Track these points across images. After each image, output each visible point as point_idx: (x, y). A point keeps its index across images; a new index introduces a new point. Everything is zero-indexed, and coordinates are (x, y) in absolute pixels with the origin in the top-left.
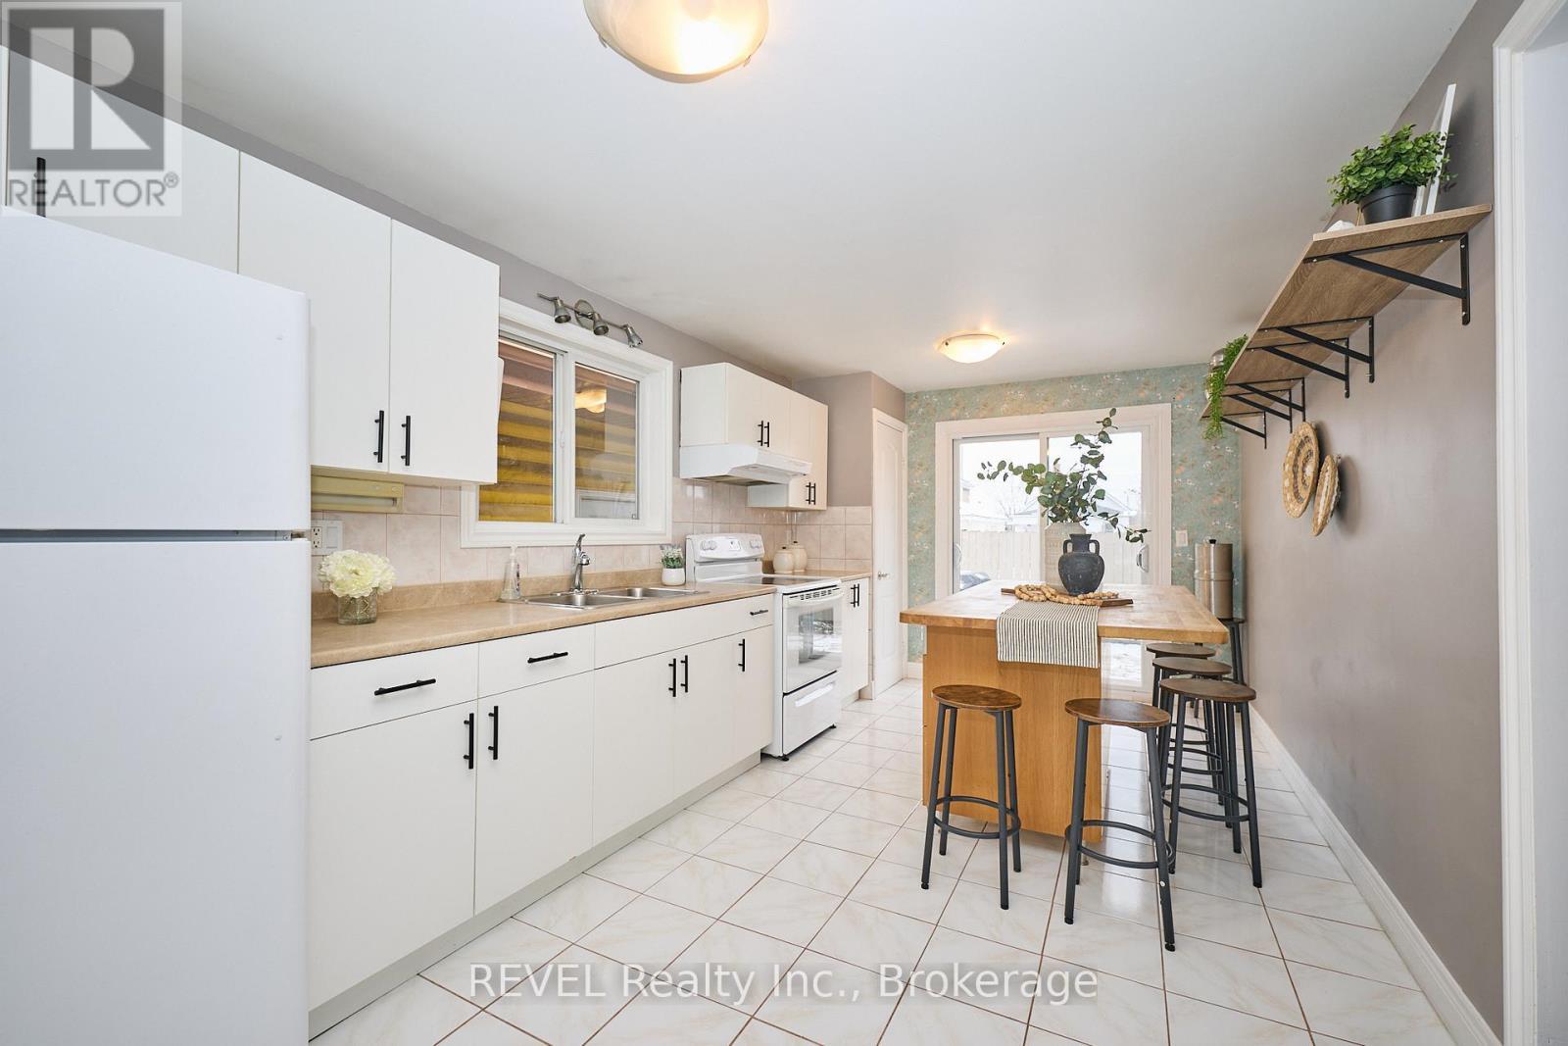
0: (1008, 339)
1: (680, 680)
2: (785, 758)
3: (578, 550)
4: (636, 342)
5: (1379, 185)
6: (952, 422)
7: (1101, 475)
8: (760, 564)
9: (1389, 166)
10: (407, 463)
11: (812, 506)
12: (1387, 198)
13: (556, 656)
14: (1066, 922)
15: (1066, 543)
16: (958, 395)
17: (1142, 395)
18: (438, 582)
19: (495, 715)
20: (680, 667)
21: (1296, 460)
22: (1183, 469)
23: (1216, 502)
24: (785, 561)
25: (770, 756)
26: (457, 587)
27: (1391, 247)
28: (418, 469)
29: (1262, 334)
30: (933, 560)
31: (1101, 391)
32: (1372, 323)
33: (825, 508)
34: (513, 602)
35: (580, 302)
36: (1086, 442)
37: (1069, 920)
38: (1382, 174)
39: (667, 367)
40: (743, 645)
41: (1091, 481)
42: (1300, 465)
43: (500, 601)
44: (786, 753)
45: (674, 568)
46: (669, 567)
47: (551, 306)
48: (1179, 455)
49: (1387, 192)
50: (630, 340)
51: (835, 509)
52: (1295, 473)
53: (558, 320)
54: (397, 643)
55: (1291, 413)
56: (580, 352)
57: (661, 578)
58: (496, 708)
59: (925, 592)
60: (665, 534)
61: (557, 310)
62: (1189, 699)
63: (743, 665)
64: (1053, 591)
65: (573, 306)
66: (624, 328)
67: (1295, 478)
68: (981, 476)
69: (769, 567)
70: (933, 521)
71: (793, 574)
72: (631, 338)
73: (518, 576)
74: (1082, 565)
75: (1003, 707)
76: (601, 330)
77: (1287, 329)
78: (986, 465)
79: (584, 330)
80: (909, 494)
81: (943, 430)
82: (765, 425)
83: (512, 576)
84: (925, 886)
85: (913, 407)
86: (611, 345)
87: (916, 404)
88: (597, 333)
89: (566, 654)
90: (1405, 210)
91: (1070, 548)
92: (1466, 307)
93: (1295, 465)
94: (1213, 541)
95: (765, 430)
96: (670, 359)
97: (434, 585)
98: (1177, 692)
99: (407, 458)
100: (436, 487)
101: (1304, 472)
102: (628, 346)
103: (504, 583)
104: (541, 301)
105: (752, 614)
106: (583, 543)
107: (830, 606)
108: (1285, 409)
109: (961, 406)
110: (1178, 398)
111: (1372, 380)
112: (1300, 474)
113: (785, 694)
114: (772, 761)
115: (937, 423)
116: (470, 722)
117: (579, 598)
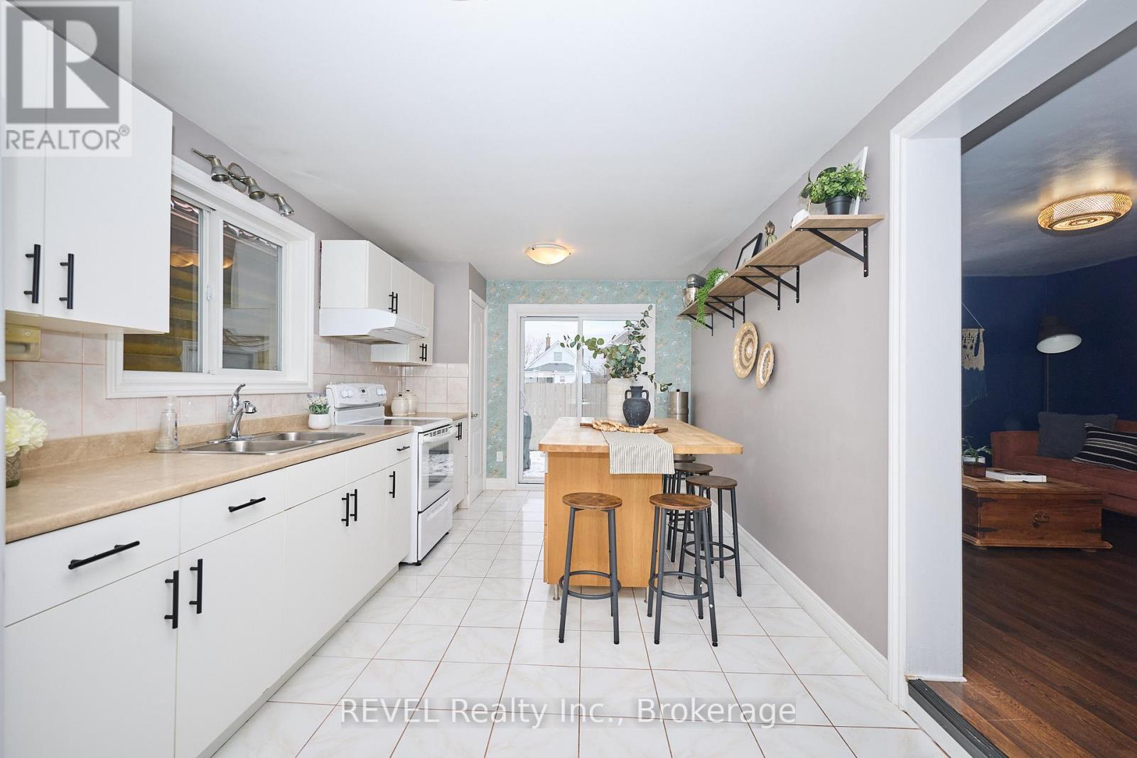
0: (573, 251)
1: (352, 511)
2: (418, 564)
3: (235, 400)
4: (287, 211)
5: (838, 193)
6: (520, 305)
7: (642, 348)
8: (383, 408)
9: (844, 184)
10: (70, 306)
11: (424, 363)
12: (838, 203)
13: (253, 502)
14: (655, 643)
15: (627, 392)
16: (524, 286)
17: (639, 298)
18: (78, 435)
19: (199, 568)
20: (352, 499)
21: (741, 343)
22: (661, 345)
23: (678, 366)
24: (399, 406)
25: (406, 564)
26: (103, 441)
27: (836, 229)
28: (80, 313)
29: (747, 268)
30: (506, 403)
31: (616, 292)
32: (798, 269)
33: (431, 364)
34: (171, 451)
35: (233, 164)
36: (632, 325)
37: (657, 642)
38: (840, 188)
39: (310, 238)
40: (394, 476)
41: (636, 352)
42: (743, 346)
43: (154, 451)
44: (420, 559)
45: (321, 413)
46: (316, 413)
47: (208, 165)
48: (659, 337)
49: (839, 198)
50: (281, 207)
51: (439, 365)
52: (740, 351)
53: (216, 179)
54: (93, 507)
55: (733, 315)
56: (228, 212)
57: (307, 424)
58: (200, 562)
59: (500, 427)
60: (307, 384)
61: (214, 169)
62: (705, 488)
63: (393, 493)
64: (620, 424)
65: (227, 167)
66: (275, 197)
67: (740, 354)
68: (562, 345)
69: (389, 411)
70: (506, 375)
71: (408, 416)
72: (280, 205)
73: (176, 426)
74: (637, 407)
75: (611, 506)
76: (257, 195)
77: (760, 268)
78: (567, 337)
79: (237, 191)
80: (488, 355)
81: (514, 310)
82: (395, 295)
83: (171, 425)
84: (561, 641)
85: (492, 291)
86: (262, 210)
87: (494, 289)
88: (252, 196)
89: (264, 499)
90: (846, 211)
91: (629, 396)
92: (866, 267)
93: (740, 347)
94: (678, 391)
95: (395, 299)
96: (313, 231)
97: (76, 439)
98: (697, 485)
99: (69, 301)
100: (76, 334)
101: (745, 350)
102: (278, 215)
103: (159, 434)
104: (195, 157)
105: (399, 450)
106: (240, 393)
107: (446, 441)
108: (730, 312)
109: (527, 294)
110: (659, 301)
111: (798, 301)
112: (743, 352)
113: (419, 513)
114: (410, 567)
115: (509, 305)
116: (175, 580)
117: (240, 445)
